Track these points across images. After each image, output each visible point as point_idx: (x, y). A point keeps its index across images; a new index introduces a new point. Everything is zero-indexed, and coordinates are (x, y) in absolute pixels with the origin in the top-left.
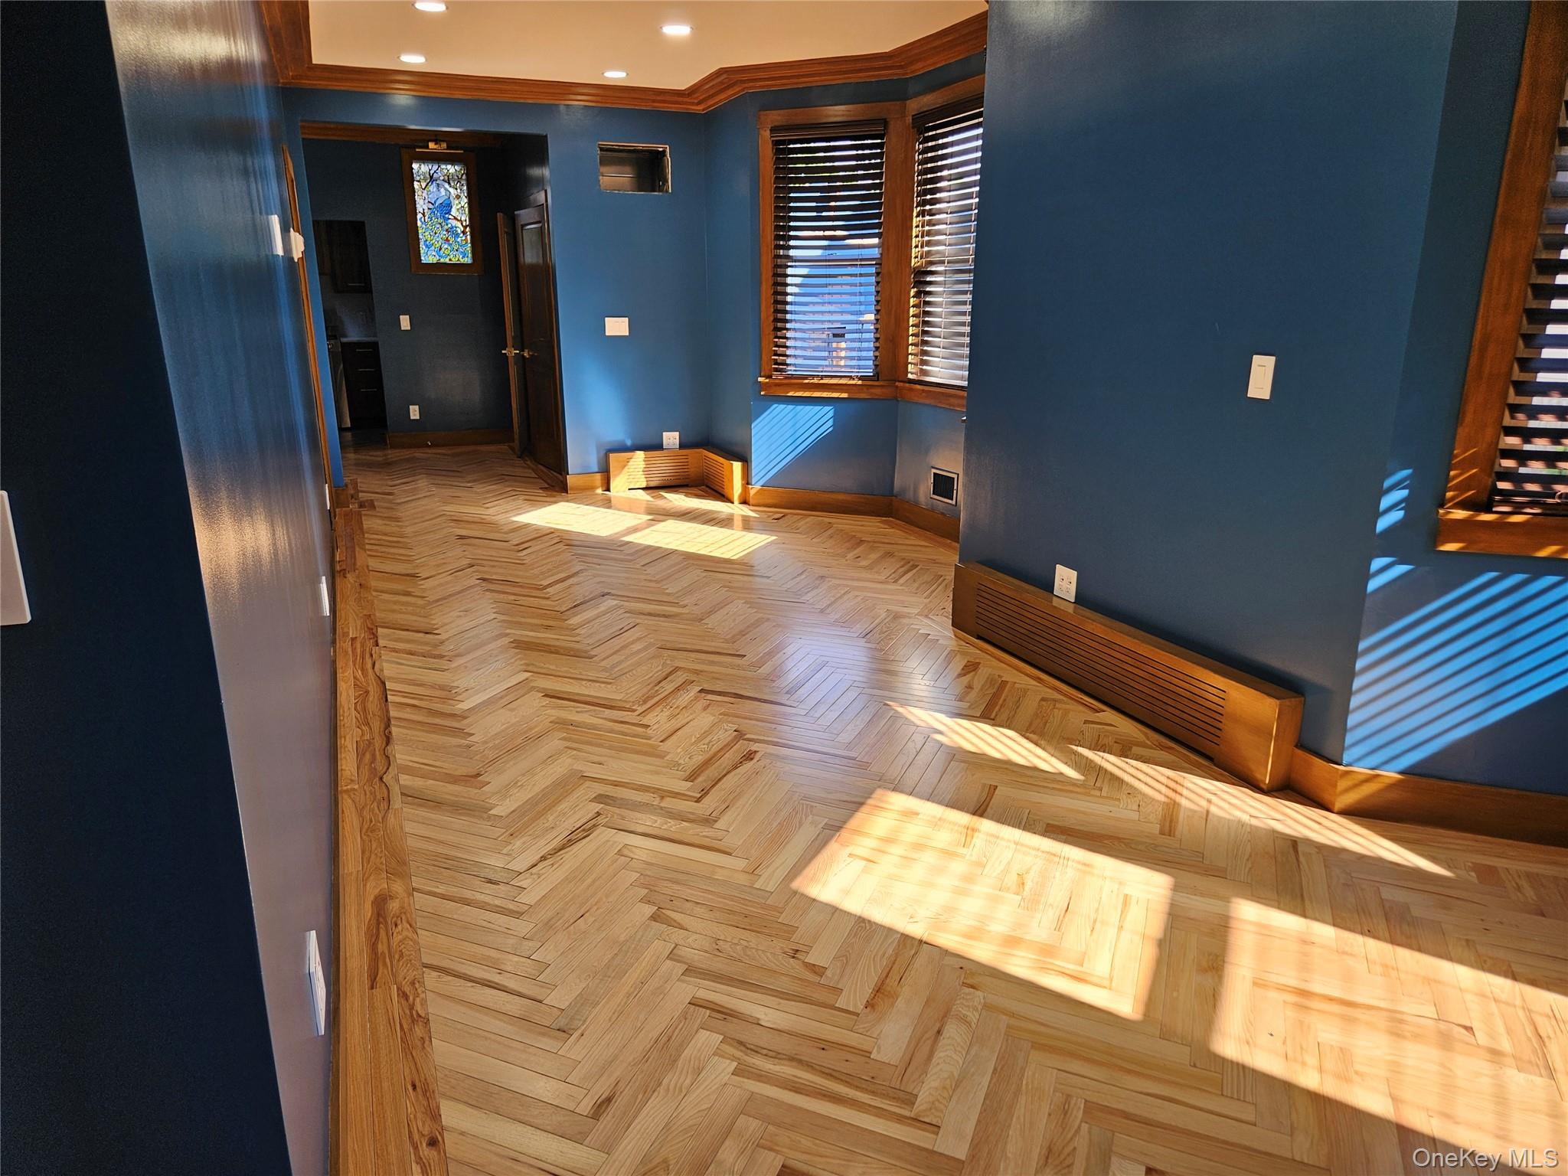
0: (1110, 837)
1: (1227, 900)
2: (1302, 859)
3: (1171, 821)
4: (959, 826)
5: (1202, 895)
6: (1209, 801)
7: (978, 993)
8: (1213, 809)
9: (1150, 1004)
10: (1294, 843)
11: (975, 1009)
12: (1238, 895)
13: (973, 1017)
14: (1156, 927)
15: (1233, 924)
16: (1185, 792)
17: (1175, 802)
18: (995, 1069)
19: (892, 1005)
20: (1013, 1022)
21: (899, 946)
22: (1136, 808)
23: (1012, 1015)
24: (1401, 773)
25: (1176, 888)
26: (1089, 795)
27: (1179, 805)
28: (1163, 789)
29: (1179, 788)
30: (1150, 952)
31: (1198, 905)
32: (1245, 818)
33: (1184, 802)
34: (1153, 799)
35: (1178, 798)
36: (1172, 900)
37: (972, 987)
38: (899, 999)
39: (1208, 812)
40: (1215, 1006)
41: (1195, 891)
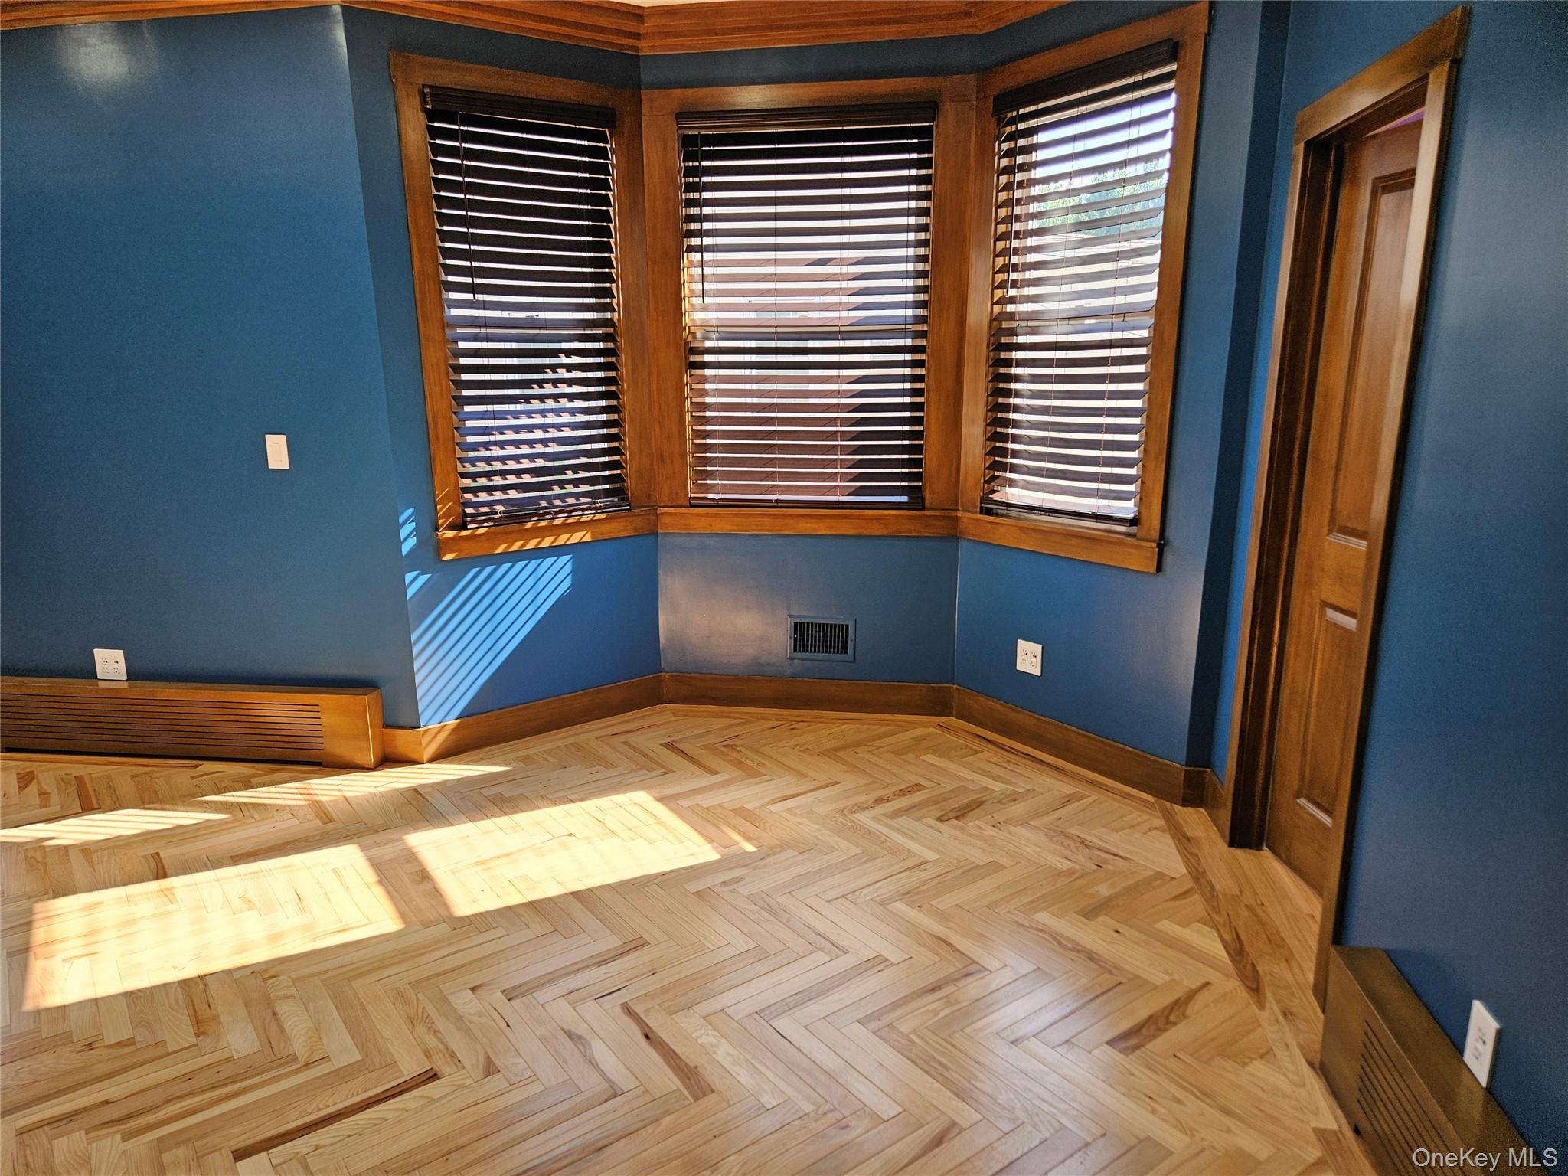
0: (289, 843)
1: (400, 840)
2: (428, 797)
3: (325, 814)
4: (151, 893)
5: (385, 844)
6: (340, 790)
7: (281, 978)
8: (347, 794)
9: (403, 916)
10: (415, 790)
11: (288, 987)
12: (406, 834)
13: (292, 991)
14: (370, 876)
15: (415, 850)
16: (317, 792)
17: (317, 802)
18: (336, 1007)
19: (220, 1022)
20: (322, 977)
21: (184, 989)
22: (291, 816)
23: (320, 973)
24: (457, 719)
25: (363, 849)
26: (247, 824)
27: (321, 802)
28: (300, 797)
29: (311, 792)
30: (379, 891)
31: (387, 851)
32: (373, 790)
33: (322, 798)
34: (299, 806)
35: (317, 798)
36: (367, 856)
37: (273, 977)
38: (222, 1017)
39: (345, 798)
40: (441, 896)
41: (377, 845)
